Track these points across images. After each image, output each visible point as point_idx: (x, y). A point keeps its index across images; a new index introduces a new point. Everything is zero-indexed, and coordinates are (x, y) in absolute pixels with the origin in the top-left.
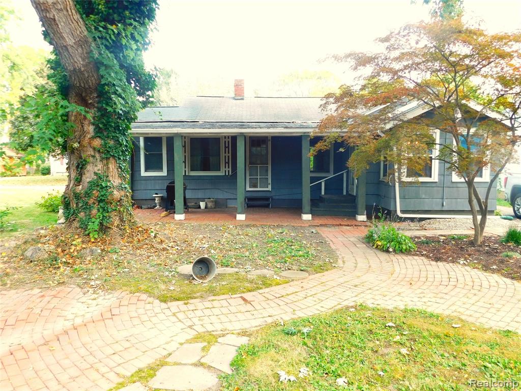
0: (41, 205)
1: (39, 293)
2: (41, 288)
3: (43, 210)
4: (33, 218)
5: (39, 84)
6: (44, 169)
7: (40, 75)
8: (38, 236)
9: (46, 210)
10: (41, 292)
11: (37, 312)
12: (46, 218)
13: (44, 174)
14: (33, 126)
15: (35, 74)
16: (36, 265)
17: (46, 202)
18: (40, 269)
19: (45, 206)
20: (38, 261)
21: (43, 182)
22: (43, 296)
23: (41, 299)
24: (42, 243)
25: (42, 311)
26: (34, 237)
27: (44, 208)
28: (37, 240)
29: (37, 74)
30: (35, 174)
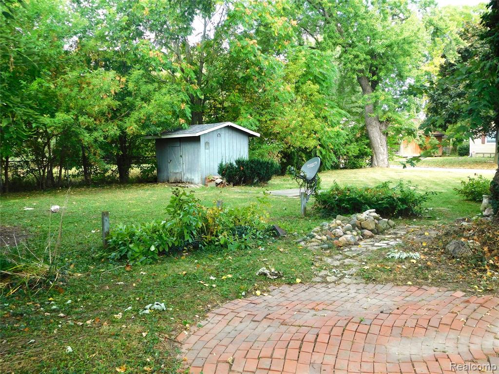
0: (461, 192)
1: (463, 296)
2: (464, 291)
3: (463, 197)
4: (451, 206)
5: (463, 47)
6: (461, 149)
7: (464, 37)
8: (461, 229)
9: (465, 198)
10: (465, 296)
11: (463, 319)
12: (466, 207)
13: (461, 155)
14: (453, 98)
15: (458, 36)
16: (459, 263)
17: (466, 188)
18: (463, 267)
19: (465, 193)
20: (460, 258)
21: (461, 164)
22: (468, 301)
23: (466, 304)
24: (465, 238)
25: (467, 319)
26: (456, 229)
27: (463, 195)
28: (459, 233)
29: (461, 36)
30: (451, 154)
